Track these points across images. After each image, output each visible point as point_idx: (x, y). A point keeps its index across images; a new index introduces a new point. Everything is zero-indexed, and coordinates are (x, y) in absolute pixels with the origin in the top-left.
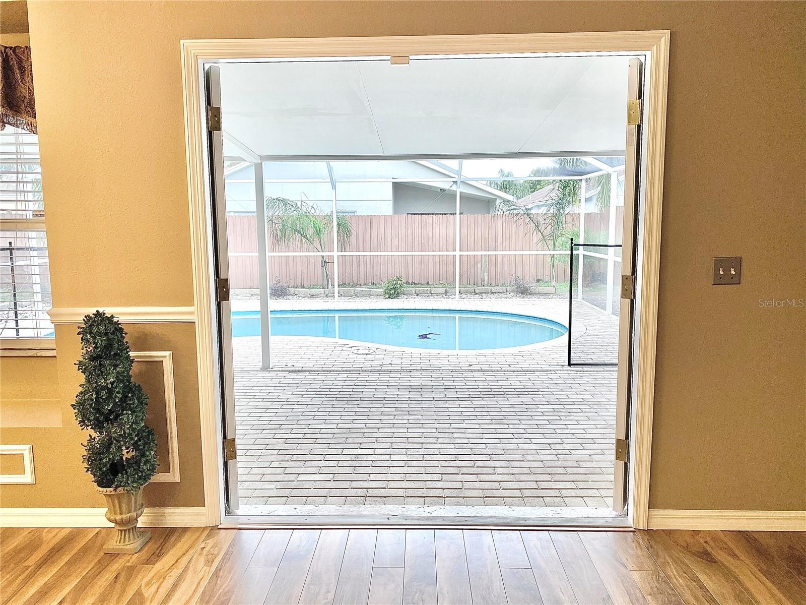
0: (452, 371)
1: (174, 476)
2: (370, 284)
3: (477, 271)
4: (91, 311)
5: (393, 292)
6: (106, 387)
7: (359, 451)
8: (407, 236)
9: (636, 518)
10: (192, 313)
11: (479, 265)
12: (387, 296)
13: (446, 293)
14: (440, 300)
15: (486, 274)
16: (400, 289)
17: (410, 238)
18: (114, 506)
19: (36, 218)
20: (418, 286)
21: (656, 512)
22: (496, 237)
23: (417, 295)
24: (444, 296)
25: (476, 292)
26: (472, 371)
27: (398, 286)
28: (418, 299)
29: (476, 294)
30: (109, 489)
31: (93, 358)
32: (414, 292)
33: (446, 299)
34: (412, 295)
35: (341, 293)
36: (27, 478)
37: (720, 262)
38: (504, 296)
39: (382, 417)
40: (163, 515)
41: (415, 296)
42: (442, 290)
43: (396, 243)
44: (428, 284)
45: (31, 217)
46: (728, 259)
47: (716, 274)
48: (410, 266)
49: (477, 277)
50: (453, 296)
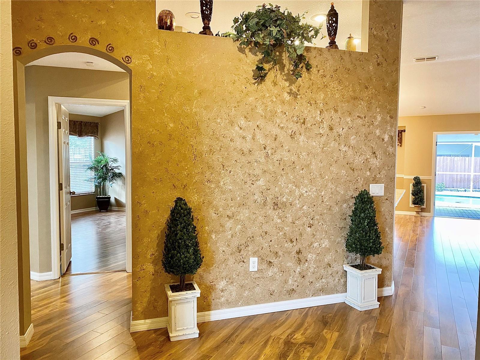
1: (424, 207)
4: (415, 176)
10: (431, 177)
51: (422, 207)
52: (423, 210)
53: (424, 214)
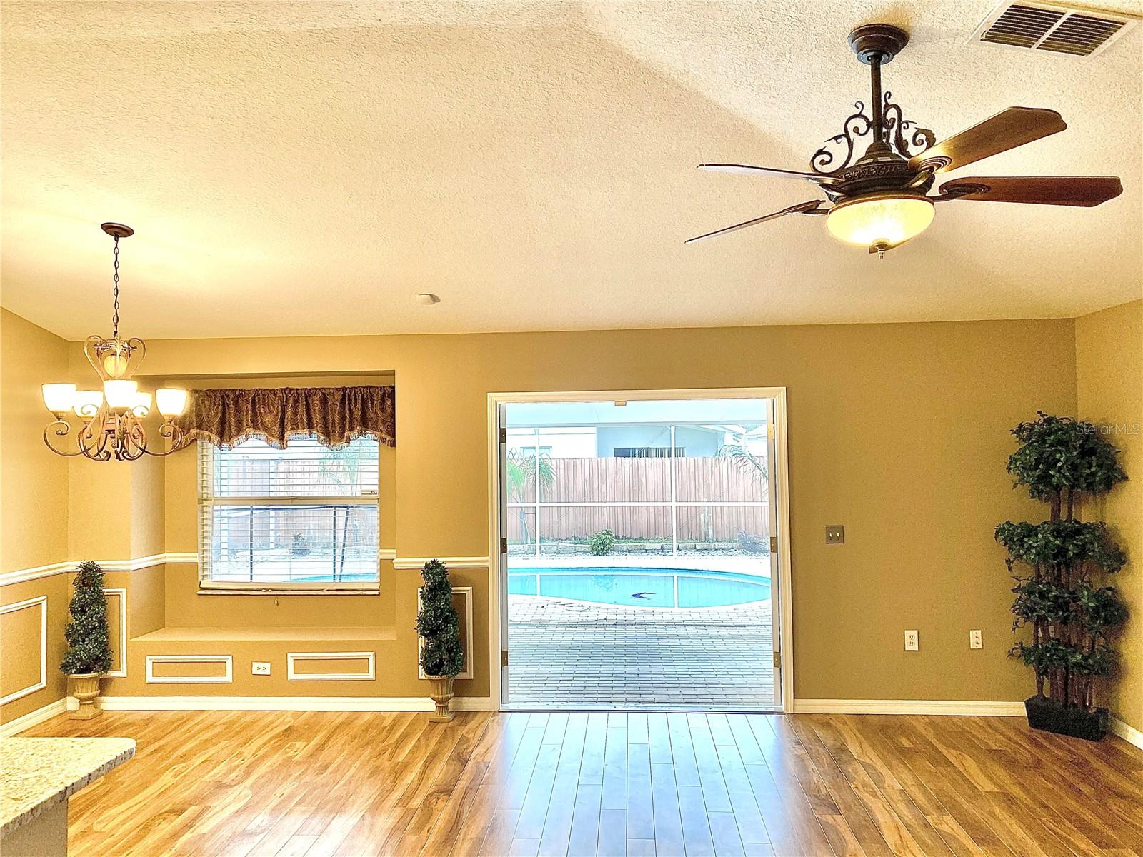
0: (666, 626)
1: (469, 675)
2: (573, 539)
3: (700, 523)
4: (429, 560)
5: (602, 548)
6: (440, 608)
7: (587, 679)
8: (616, 482)
9: (786, 706)
10: (487, 561)
11: (702, 516)
12: (595, 553)
13: (662, 549)
14: (655, 557)
15: (710, 527)
16: (609, 544)
17: (620, 484)
18: (438, 689)
19: (364, 496)
20: (629, 541)
21: (798, 701)
22: (721, 482)
23: (629, 551)
24: (660, 553)
25: (698, 548)
26: (685, 625)
27: (608, 541)
28: (630, 556)
29: (697, 550)
30: (437, 676)
31: (431, 589)
32: (625, 549)
33: (662, 557)
34: (623, 551)
35: (543, 549)
36: (371, 676)
37: (829, 529)
38: (729, 554)
39: (602, 658)
40: (461, 702)
41: (627, 553)
42: (658, 546)
43: (603, 489)
44: (641, 538)
45: (360, 495)
46: (834, 527)
47: (828, 537)
48: (620, 517)
49: (700, 531)
50: (670, 553)
51: (461, 676)
52: (461, 689)
53: (470, 703)
